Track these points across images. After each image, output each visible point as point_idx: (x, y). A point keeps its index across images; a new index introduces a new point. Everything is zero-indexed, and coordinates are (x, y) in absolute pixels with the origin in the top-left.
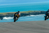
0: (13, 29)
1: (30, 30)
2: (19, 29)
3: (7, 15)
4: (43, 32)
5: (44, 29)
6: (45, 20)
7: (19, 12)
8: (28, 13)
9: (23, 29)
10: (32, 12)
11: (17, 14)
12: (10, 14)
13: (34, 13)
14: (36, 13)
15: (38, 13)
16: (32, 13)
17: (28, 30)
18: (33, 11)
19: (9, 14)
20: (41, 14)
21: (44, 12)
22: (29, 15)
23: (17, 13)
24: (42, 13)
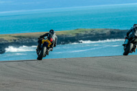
1: (80, 82)
3: (15, 40)
4: (116, 88)
5: (119, 79)
7: (52, 32)
8: (74, 35)
9: (59, 79)
10: (86, 32)
11: (46, 37)
12: (24, 37)
13: (90, 35)
14: (97, 34)
15: (103, 34)
16: (85, 35)
17: (74, 81)
18: (88, 29)
19: (20, 37)
20: (110, 38)
21: (118, 33)
22: (77, 41)
23: (46, 35)
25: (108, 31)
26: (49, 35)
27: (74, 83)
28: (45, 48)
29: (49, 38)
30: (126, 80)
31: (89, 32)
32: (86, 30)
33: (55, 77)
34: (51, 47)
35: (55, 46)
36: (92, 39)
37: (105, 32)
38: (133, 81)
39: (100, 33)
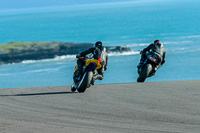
5: (157, 119)
6: (141, 80)
10: (24, 46)
14: (41, 50)
16: (24, 51)
21: (72, 48)
24: (64, 50)
25: (56, 45)
30: (170, 120)
31: (29, 47)
32: (25, 43)
33: (59, 116)
37: (53, 47)
39: (45, 48)
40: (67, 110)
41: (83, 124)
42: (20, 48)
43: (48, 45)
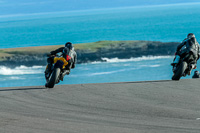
0: (33, 116)
1: (103, 118)
2: (61, 116)
4: (156, 127)
5: (159, 114)
7: (69, 45)
8: (95, 51)
9: (73, 114)
10: (111, 45)
14: (129, 49)
15: (136, 49)
16: (111, 50)
17: (95, 117)
18: (115, 41)
20: (146, 55)
21: (159, 47)
22: (99, 59)
23: (60, 50)
24: (153, 49)
25: (144, 44)
26: (65, 51)
27: (94, 120)
28: (59, 70)
29: (65, 55)
30: (170, 115)
31: (116, 46)
32: (112, 42)
33: (68, 111)
34: (67, 68)
35: (73, 67)
36: (121, 56)
37: (140, 46)
38: (181, 118)
39: (133, 47)
40: (79, 106)
41: (85, 119)
42: (108, 47)
43: (135, 44)
